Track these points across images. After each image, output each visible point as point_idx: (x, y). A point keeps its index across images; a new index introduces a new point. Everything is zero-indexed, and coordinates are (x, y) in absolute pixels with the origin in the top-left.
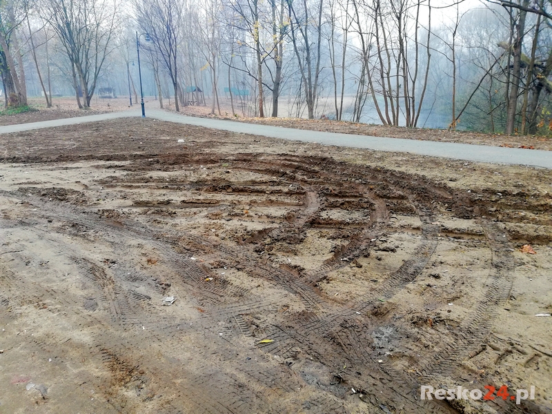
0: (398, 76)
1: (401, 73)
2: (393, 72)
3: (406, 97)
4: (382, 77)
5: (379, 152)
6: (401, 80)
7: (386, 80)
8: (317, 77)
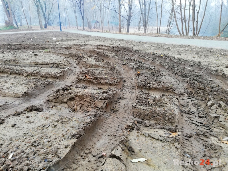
0: (190, 9)
1: (191, 8)
2: (187, 7)
3: (193, 21)
4: (181, 10)
5: (168, 45)
6: (191, 11)
7: (183, 11)
8: (149, 13)
